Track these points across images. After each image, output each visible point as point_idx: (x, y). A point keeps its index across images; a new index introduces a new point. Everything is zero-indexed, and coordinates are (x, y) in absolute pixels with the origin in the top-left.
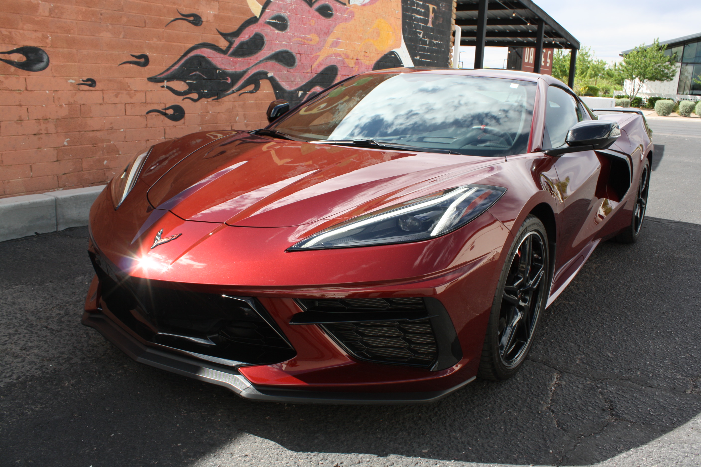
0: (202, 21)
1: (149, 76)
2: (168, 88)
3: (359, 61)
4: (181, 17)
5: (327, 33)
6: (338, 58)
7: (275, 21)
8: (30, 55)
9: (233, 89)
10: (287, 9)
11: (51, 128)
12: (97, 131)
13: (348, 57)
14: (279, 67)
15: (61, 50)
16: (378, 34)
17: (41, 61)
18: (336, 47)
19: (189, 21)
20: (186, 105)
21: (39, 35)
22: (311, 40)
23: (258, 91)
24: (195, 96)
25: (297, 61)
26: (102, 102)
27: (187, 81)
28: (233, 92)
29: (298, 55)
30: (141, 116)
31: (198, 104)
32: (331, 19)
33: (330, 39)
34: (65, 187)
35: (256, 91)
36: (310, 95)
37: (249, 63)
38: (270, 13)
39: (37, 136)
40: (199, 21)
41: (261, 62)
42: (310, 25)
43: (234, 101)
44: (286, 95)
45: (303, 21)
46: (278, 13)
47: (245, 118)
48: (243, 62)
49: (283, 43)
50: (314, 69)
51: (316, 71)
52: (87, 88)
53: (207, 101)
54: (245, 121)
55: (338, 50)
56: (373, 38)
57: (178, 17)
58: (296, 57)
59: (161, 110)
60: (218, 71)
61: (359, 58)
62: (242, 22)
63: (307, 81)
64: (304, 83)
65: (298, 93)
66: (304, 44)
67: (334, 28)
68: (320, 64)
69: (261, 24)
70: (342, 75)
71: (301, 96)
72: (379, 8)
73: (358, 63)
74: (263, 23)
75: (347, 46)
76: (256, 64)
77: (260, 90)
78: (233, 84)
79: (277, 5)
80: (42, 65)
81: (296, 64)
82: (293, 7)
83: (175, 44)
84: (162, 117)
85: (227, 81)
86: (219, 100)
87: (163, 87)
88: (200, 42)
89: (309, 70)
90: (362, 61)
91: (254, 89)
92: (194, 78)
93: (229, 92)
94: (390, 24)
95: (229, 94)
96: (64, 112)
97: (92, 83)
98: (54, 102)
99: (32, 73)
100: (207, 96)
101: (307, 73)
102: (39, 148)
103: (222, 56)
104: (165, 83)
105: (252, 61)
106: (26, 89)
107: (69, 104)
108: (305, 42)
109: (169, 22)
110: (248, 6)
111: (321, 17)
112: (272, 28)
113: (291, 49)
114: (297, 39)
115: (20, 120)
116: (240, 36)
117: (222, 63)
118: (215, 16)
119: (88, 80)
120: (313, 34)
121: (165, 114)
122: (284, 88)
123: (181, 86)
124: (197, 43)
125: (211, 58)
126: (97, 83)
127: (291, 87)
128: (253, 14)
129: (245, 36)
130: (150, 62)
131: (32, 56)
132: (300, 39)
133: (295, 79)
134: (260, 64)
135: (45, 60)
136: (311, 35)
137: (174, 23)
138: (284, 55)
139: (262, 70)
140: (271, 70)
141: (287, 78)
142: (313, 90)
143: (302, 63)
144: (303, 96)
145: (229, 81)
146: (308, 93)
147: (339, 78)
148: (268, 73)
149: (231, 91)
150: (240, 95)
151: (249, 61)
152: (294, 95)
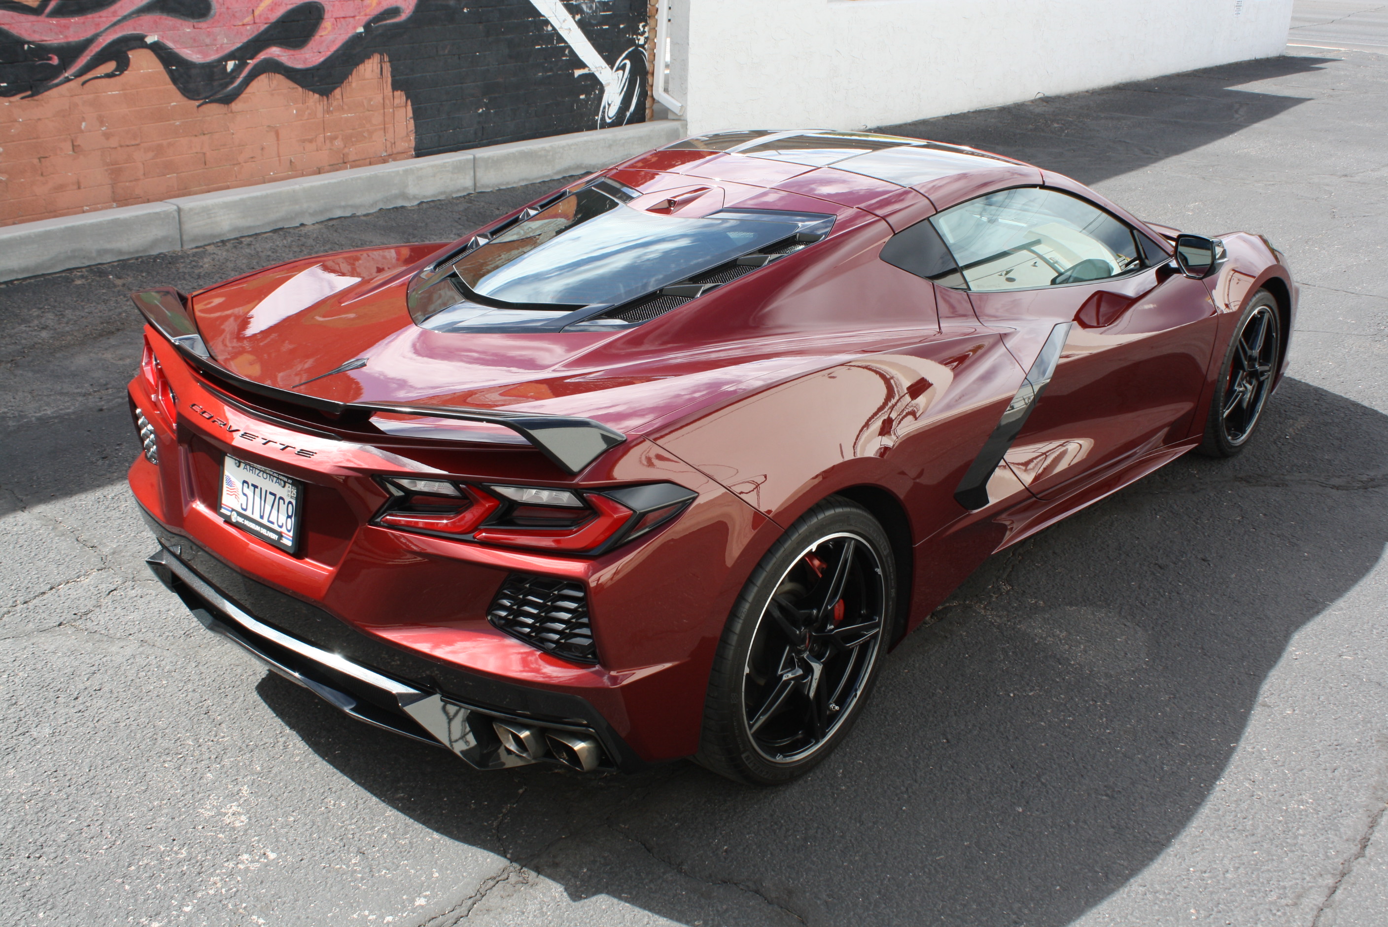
9: (66, 75)
14: (171, 23)
23: (126, 72)
25: (216, 7)
28: (68, 80)
35: (122, 72)
36: (254, 67)
37: (98, 25)
41: (125, 18)
43: (72, 96)
44: (194, 72)
47: (102, 122)
48: (84, 23)
50: (260, 16)
51: (268, 18)
53: (10, 102)
54: (103, 129)
60: (26, 47)
63: (245, 40)
64: (239, 45)
65: (225, 66)
68: (275, 5)
70: (336, 19)
71: (233, 71)
76: (115, 24)
77: (130, 69)
78: (65, 65)
81: (212, 12)
85: (50, 62)
86: (36, 98)
89: (248, 19)
91: (116, 70)
93: (56, 81)
95: (57, 85)
100: (7, 93)
101: (244, 25)
103: (32, 18)
105: (104, 19)
117: (34, 31)
122: (190, 59)
125: (7, 24)
127: (205, 54)
133: (215, 40)
134: (125, 23)
139: (130, 33)
140: (153, 31)
141: (195, 40)
142: (262, 56)
143: (228, 8)
144: (238, 69)
145: (55, 61)
146: (251, 63)
147: (327, 24)
148: (146, 36)
149: (61, 78)
150: (84, 83)
151: (97, 20)
152: (215, 70)
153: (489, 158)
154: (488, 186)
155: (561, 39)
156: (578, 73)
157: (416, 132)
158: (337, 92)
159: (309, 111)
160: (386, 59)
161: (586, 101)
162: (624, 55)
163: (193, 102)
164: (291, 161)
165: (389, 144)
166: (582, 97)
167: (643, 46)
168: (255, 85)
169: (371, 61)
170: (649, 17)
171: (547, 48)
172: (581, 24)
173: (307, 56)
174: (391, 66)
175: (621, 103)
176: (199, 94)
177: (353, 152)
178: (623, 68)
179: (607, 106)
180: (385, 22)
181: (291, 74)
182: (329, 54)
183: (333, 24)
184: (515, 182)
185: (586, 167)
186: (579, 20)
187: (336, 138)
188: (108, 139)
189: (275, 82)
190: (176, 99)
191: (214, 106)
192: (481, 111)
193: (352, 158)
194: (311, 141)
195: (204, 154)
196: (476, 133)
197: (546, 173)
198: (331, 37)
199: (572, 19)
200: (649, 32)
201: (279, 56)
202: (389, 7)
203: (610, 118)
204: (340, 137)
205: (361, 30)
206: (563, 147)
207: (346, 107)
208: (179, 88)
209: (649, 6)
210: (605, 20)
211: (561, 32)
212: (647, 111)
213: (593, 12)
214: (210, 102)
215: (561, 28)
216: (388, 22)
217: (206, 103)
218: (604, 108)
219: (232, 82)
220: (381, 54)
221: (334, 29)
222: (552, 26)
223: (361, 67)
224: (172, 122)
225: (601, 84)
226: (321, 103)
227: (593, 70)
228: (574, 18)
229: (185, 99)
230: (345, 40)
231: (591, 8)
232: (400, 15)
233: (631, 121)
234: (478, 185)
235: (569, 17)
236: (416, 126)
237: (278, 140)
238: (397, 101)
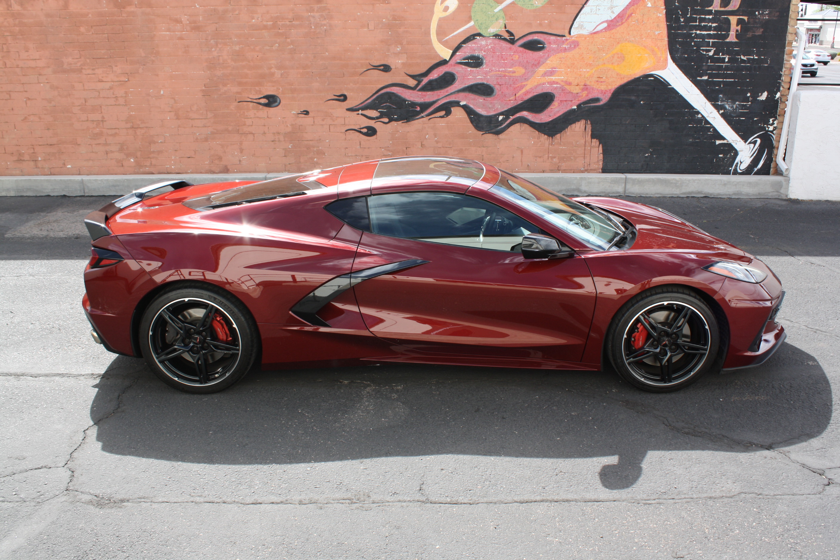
0: (391, 69)
1: (348, 108)
2: (362, 114)
3: (588, 87)
4: (372, 67)
5: (538, 64)
6: (556, 86)
7: (467, 61)
8: (270, 99)
10: (482, 50)
11: (282, 138)
12: (310, 140)
13: (570, 84)
14: (473, 97)
15: (287, 95)
16: (622, 58)
17: (276, 101)
18: (550, 76)
19: (380, 70)
20: (377, 125)
21: (275, 88)
22: (514, 72)
24: (386, 120)
25: (496, 91)
26: (313, 124)
27: (379, 110)
28: (423, 117)
29: (497, 86)
30: (341, 132)
31: (389, 125)
32: (542, 52)
33: (542, 70)
34: (289, 171)
35: (447, 116)
36: (514, 120)
37: (439, 96)
38: (461, 56)
39: (274, 142)
40: (389, 69)
41: (451, 94)
42: (512, 59)
43: (424, 124)
44: (482, 119)
45: (502, 57)
46: (471, 54)
47: (435, 136)
49: (478, 77)
50: (519, 97)
52: (303, 115)
54: (436, 139)
55: (553, 78)
56: (613, 64)
57: (369, 68)
58: (494, 88)
59: (356, 129)
60: (407, 102)
61: (588, 83)
62: (431, 65)
63: (510, 107)
64: (506, 109)
65: (499, 117)
66: (505, 76)
67: (546, 59)
68: (527, 92)
69: (451, 65)
71: (501, 120)
72: (623, 33)
73: (587, 88)
74: (453, 64)
75: (567, 74)
76: (447, 96)
77: (451, 115)
78: (422, 111)
79: (469, 48)
80: (276, 104)
81: (494, 94)
82: (490, 47)
83: (367, 86)
84: (358, 134)
86: (408, 123)
87: (358, 114)
88: (390, 82)
89: (513, 98)
90: (594, 87)
91: (445, 115)
92: (385, 108)
94: (644, 46)
95: (418, 119)
96: (289, 129)
97: (307, 113)
98: (283, 123)
99: (271, 109)
100: (396, 120)
102: (274, 148)
103: (411, 91)
104: (360, 112)
105: (442, 93)
106: (268, 117)
107: (292, 125)
108: (505, 75)
109: (363, 71)
110: (436, 52)
111: (527, 51)
112: (463, 66)
113: (487, 81)
114: (495, 73)
115: (265, 133)
116: (428, 76)
118: (403, 64)
119: (304, 111)
120: (517, 67)
121: (360, 132)
123: (374, 113)
124: (387, 84)
126: (310, 113)
128: (443, 58)
129: (435, 75)
130: (348, 99)
131: (271, 100)
132: (500, 73)
133: (494, 106)
135: (278, 101)
136: (514, 68)
137: (366, 72)
138: (479, 87)
139: (453, 100)
140: (464, 100)
141: (484, 105)
142: (518, 115)
143: (502, 92)
144: (504, 120)
145: (418, 109)
146: (512, 118)
147: (556, 103)
148: (461, 102)
149: (420, 116)
150: (429, 119)
151: (439, 94)
152: (493, 119)
153: (636, 179)
154: (633, 194)
155: (707, 122)
156: (718, 142)
157: (603, 161)
158: (558, 136)
159: (541, 143)
160: (589, 122)
161: (723, 159)
162: (756, 136)
163: (480, 132)
164: (528, 165)
165: (586, 165)
166: (721, 156)
167: (772, 132)
168: (512, 128)
169: (579, 123)
170: (779, 115)
171: (697, 127)
172: (723, 116)
173: (543, 117)
174: (592, 127)
175: (751, 162)
176: (483, 129)
177: (564, 165)
178: (755, 143)
179: (739, 163)
180: (589, 105)
181: (532, 125)
182: (555, 117)
183: (559, 104)
184: (652, 194)
185: (705, 194)
186: (722, 113)
187: (555, 157)
188: (437, 143)
189: (523, 128)
190: (471, 129)
191: (490, 136)
192: (647, 155)
193: (562, 168)
194: (540, 157)
195: (483, 156)
196: (642, 166)
197: (675, 193)
198: (557, 110)
199: (717, 113)
200: (777, 124)
201: (527, 116)
202: (593, 97)
203: (741, 170)
204: (557, 157)
205: (575, 107)
206: (689, 181)
207: (562, 144)
208: (474, 126)
209: (779, 109)
210: (743, 115)
211: (708, 119)
212: (771, 170)
213: (734, 109)
214: (489, 133)
215: (708, 116)
216: (592, 105)
217: (486, 133)
218: (737, 163)
219: (501, 126)
220: (586, 120)
221: (559, 106)
222: (701, 115)
223: (573, 125)
224: (468, 140)
225: (736, 150)
226: (548, 140)
227: (730, 141)
228: (718, 112)
229: (476, 130)
230: (565, 112)
231: (732, 107)
232: (599, 102)
233: (758, 173)
234: (627, 192)
235: (715, 111)
236: (603, 158)
237: (522, 154)
238: (593, 144)
